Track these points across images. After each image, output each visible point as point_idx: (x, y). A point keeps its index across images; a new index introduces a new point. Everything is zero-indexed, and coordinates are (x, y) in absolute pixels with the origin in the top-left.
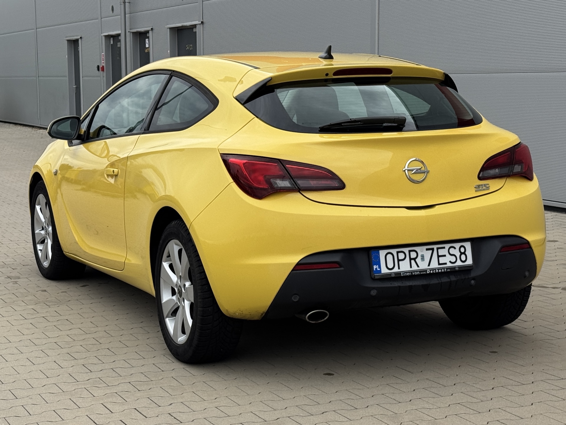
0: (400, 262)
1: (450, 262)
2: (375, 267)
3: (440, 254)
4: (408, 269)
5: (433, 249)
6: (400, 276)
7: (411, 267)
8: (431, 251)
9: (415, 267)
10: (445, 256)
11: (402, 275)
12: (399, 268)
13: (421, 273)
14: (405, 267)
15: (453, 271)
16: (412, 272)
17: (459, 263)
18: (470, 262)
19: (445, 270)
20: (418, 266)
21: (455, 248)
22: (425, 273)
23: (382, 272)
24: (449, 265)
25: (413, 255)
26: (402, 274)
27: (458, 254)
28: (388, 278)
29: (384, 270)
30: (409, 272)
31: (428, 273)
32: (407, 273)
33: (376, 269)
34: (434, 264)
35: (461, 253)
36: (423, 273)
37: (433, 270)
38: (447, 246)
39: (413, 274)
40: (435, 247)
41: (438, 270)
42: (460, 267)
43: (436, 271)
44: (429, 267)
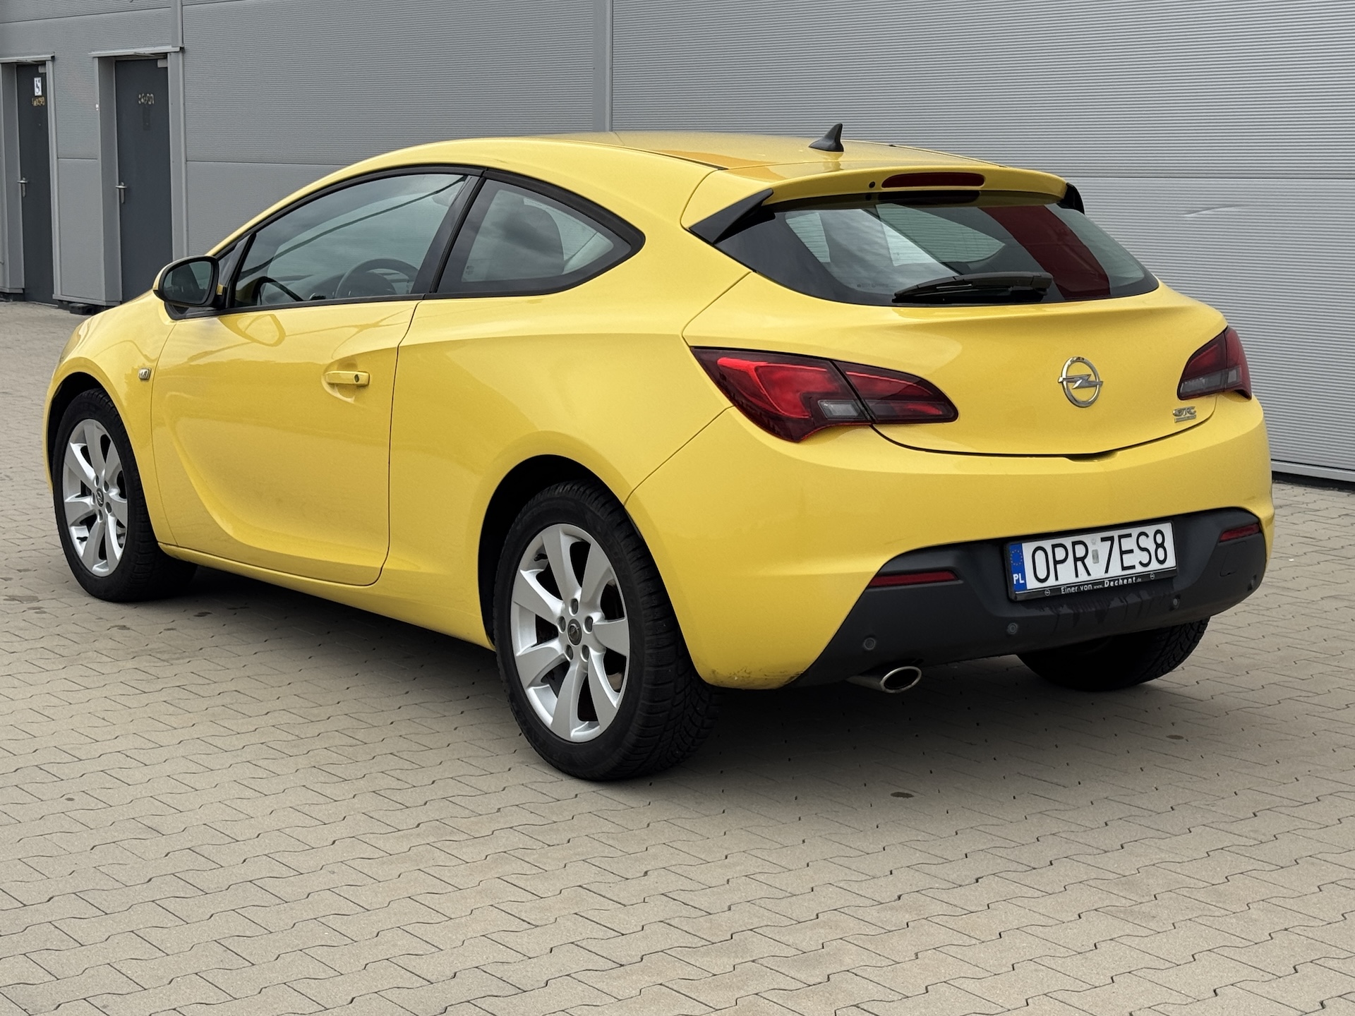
0: (1058, 566)
1: (1141, 563)
2: (1016, 577)
3: (1123, 549)
4: (1073, 579)
5: (1112, 539)
6: (1059, 594)
7: (1077, 576)
8: (1110, 542)
9: (1083, 577)
10: (1131, 551)
11: (1063, 593)
12: (1057, 579)
13: (1095, 587)
14: (1066, 575)
15: (1146, 583)
16: (1079, 585)
17: (1154, 566)
18: (1171, 562)
19: (1134, 578)
20: (1089, 574)
21: (1147, 536)
22: (1101, 586)
23: (1028, 588)
24: (1139, 569)
25: (1080, 551)
26: (1062, 590)
27: (1152, 548)
28: (1038, 599)
29: (1032, 584)
30: (1074, 586)
31: (1106, 586)
32: (1071, 587)
33: (1018, 580)
34: (1116, 570)
35: (1158, 546)
36: (1098, 587)
37: (1114, 581)
38: (1135, 531)
39: (1082, 589)
40: (1115, 534)
41: (1123, 579)
42: (1157, 573)
43: (1118, 583)
44: (1107, 575)
